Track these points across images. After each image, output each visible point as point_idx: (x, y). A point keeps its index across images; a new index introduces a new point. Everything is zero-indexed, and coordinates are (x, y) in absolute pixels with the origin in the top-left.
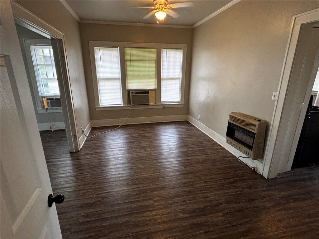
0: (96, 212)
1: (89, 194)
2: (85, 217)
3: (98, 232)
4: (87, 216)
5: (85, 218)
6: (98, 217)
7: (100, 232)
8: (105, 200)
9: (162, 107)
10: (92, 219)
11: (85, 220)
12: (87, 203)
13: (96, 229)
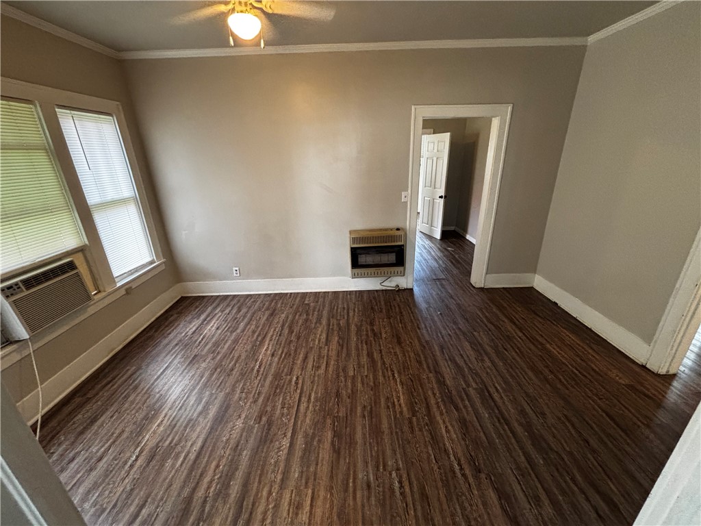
0: (520, 480)
1: (469, 509)
2: (539, 505)
3: (561, 470)
4: (537, 499)
5: (541, 504)
6: (530, 474)
7: (559, 467)
8: (482, 466)
9: (123, 292)
10: (539, 486)
11: (547, 502)
12: (502, 507)
13: (556, 474)
